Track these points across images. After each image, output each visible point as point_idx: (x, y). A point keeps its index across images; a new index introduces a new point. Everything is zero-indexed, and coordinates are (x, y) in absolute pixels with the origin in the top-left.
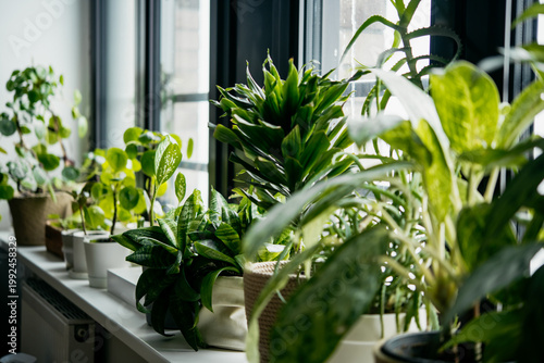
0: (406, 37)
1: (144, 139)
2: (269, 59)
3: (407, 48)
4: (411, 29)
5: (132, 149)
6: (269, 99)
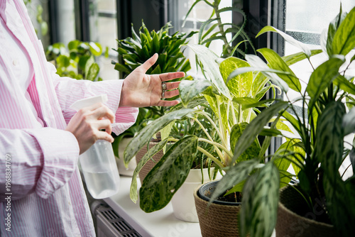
0: (218, 12)
1: (80, 48)
2: (143, 24)
3: (218, 18)
4: (220, 7)
5: (73, 55)
6: (144, 49)
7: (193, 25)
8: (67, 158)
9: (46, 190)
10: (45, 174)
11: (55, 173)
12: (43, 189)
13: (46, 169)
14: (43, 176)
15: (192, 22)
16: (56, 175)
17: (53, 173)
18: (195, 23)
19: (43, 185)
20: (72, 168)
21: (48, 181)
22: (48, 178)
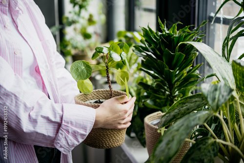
7: (220, 20)
8: (82, 123)
9: (61, 144)
10: (62, 130)
11: (70, 131)
12: (58, 141)
13: (63, 126)
14: (60, 131)
15: (220, 18)
16: (70, 134)
17: (68, 132)
18: (222, 19)
19: (59, 138)
20: (86, 132)
21: (64, 136)
22: (64, 134)
